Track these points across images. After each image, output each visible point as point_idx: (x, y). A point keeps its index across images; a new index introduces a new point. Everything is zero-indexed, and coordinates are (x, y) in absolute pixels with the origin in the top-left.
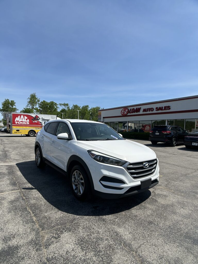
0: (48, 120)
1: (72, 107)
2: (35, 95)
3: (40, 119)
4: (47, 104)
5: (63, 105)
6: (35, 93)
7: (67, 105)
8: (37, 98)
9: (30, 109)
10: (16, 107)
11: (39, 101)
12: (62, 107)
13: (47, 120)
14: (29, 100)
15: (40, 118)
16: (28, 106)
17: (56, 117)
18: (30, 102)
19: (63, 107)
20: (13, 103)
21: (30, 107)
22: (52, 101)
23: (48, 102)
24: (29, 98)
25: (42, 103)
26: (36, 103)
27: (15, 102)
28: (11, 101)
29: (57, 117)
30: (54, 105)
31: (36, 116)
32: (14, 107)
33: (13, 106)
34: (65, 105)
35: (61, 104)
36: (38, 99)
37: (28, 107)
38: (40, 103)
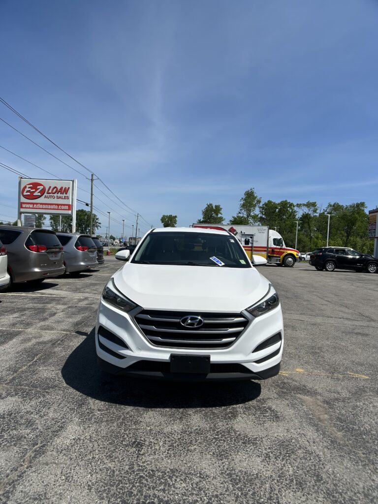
0: (252, 235)
1: (325, 209)
2: (253, 193)
3: (237, 233)
4: (275, 206)
5: (304, 205)
6: (253, 188)
7: (314, 205)
8: (256, 197)
9: (243, 217)
10: (222, 216)
11: (259, 202)
12: (303, 210)
13: (250, 236)
14: (242, 203)
15: (237, 231)
16: (240, 213)
17: (267, 230)
18: (243, 206)
19: (306, 210)
20: (218, 209)
21: (244, 214)
22: (284, 200)
23: (276, 202)
24: (242, 198)
25: (266, 204)
26: (255, 206)
27: (221, 207)
28: (216, 206)
29: (270, 230)
30: (288, 207)
31: (232, 228)
32: (219, 215)
33: (217, 215)
34: (309, 205)
35: (301, 205)
36: (258, 198)
37: (241, 215)
38: (263, 205)
